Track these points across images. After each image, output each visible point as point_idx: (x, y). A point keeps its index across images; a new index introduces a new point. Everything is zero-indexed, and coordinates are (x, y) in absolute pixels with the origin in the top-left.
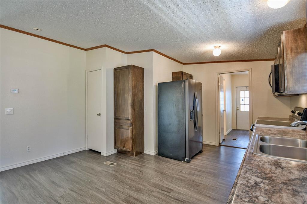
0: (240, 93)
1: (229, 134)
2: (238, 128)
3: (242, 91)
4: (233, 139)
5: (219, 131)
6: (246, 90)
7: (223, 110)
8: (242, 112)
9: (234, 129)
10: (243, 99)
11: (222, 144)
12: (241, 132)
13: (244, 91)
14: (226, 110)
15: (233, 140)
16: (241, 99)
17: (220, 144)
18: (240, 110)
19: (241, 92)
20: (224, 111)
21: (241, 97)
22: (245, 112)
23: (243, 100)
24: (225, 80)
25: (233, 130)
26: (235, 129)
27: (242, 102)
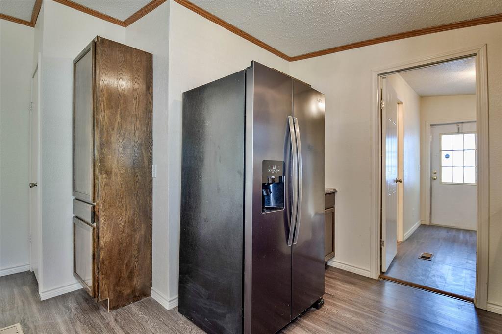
0: (440, 138)
1: (411, 239)
2: (436, 221)
3: (445, 134)
4: (423, 257)
5: (381, 238)
6: (457, 132)
7: (395, 177)
8: (445, 184)
9: (424, 223)
10: (449, 153)
11: (390, 275)
12: (443, 233)
13: (452, 134)
14: (406, 179)
15: (423, 261)
16: (443, 154)
17: (382, 273)
18: (441, 179)
19: (444, 137)
20: (397, 181)
21: (442, 150)
22: (452, 184)
23: (447, 157)
24: (402, 103)
25: (423, 226)
26: (428, 223)
27: (444, 162)
